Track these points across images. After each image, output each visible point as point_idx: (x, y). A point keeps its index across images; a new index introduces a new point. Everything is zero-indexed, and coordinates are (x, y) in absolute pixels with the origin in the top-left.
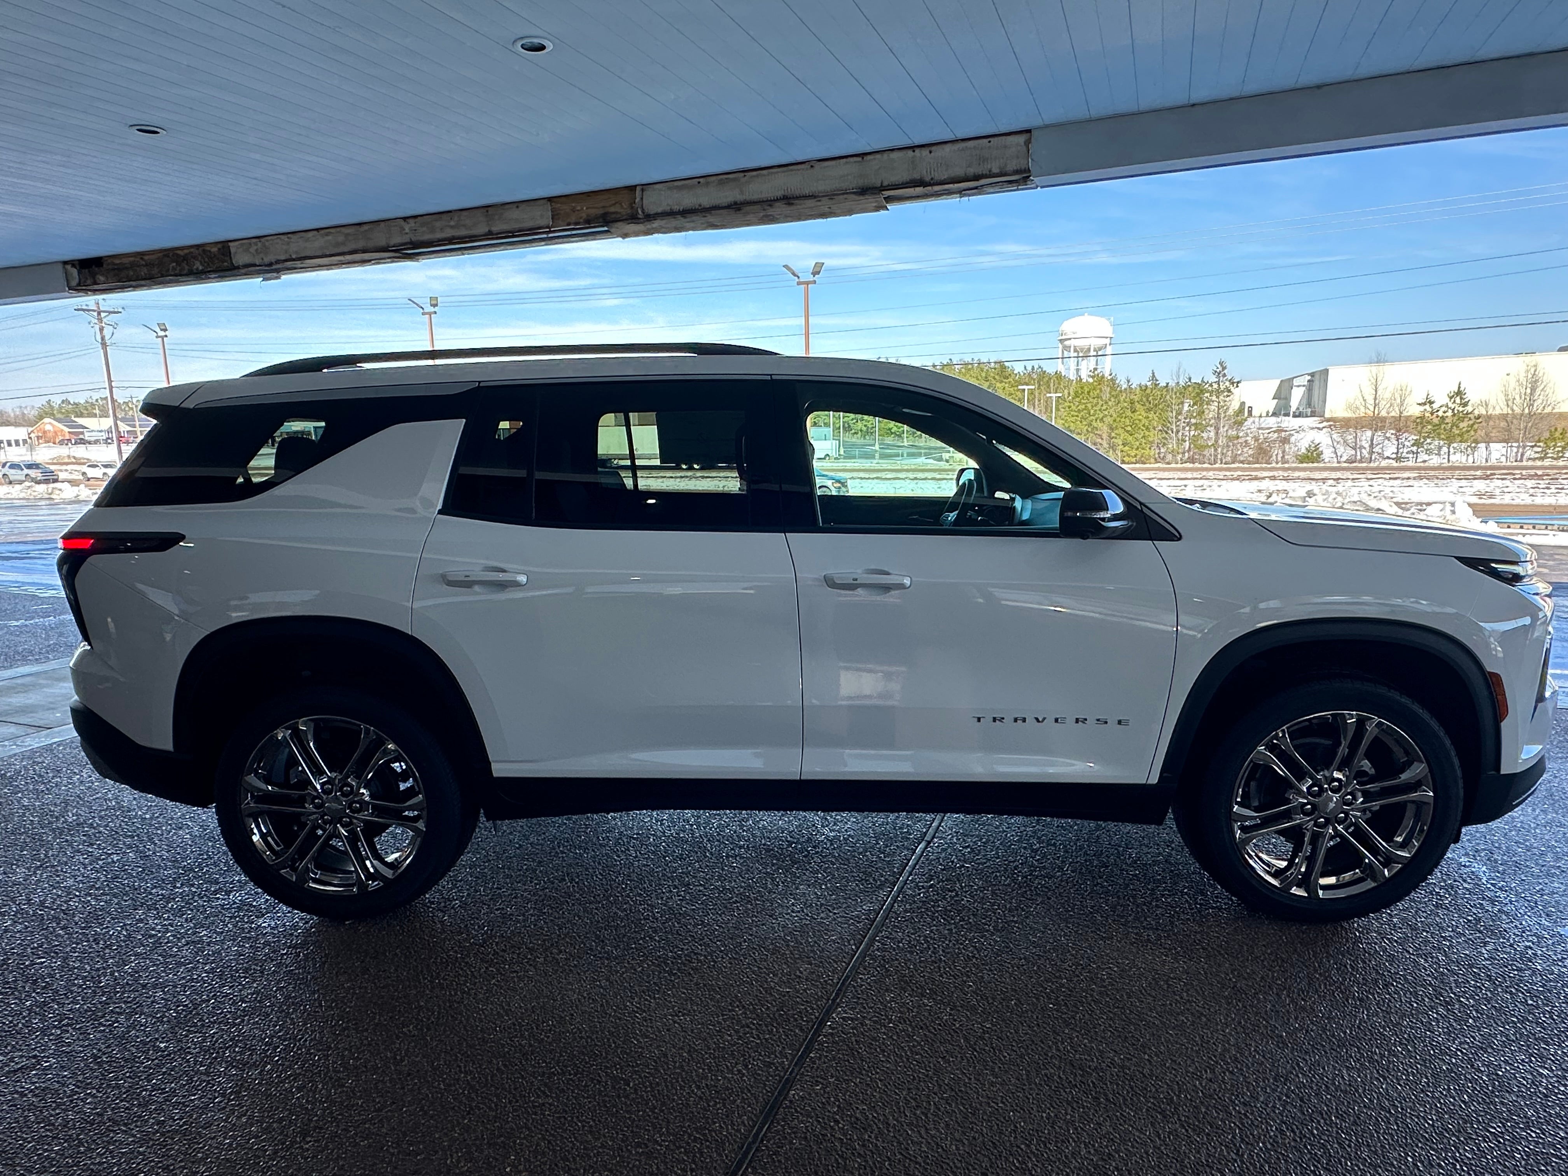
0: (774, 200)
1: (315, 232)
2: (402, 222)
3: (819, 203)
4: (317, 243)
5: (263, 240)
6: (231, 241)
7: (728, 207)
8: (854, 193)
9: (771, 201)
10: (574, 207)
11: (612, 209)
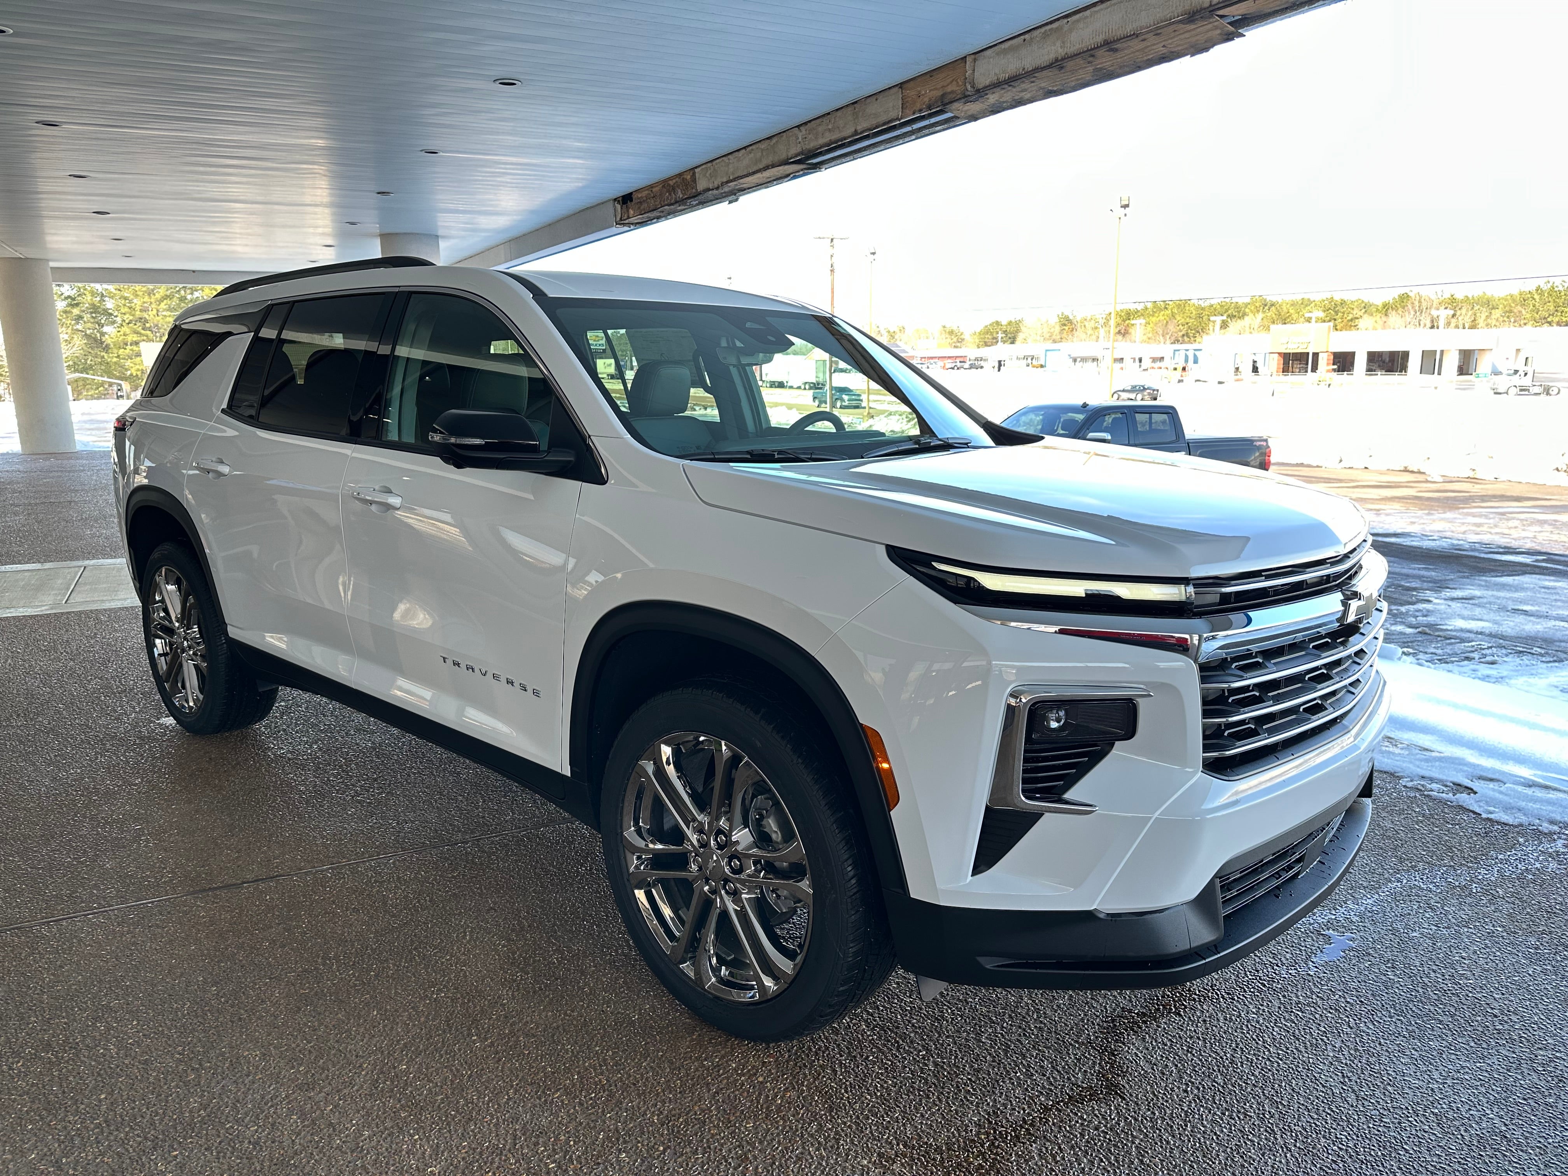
0: (1095, 48)
1: (744, 151)
2: (796, 130)
3: (1145, 44)
4: (745, 162)
5: (714, 163)
6: (696, 167)
7: (1050, 66)
8: (1180, 22)
9: (1092, 49)
10: (920, 92)
11: (949, 89)
